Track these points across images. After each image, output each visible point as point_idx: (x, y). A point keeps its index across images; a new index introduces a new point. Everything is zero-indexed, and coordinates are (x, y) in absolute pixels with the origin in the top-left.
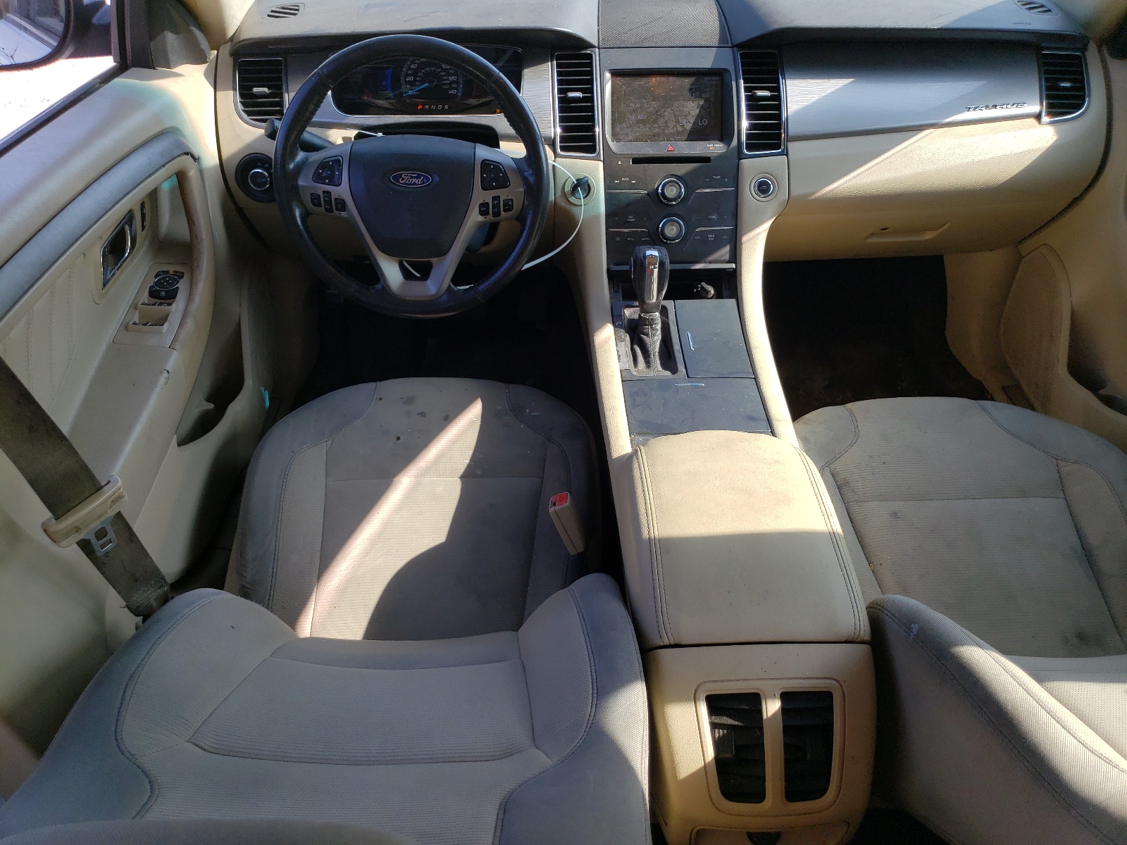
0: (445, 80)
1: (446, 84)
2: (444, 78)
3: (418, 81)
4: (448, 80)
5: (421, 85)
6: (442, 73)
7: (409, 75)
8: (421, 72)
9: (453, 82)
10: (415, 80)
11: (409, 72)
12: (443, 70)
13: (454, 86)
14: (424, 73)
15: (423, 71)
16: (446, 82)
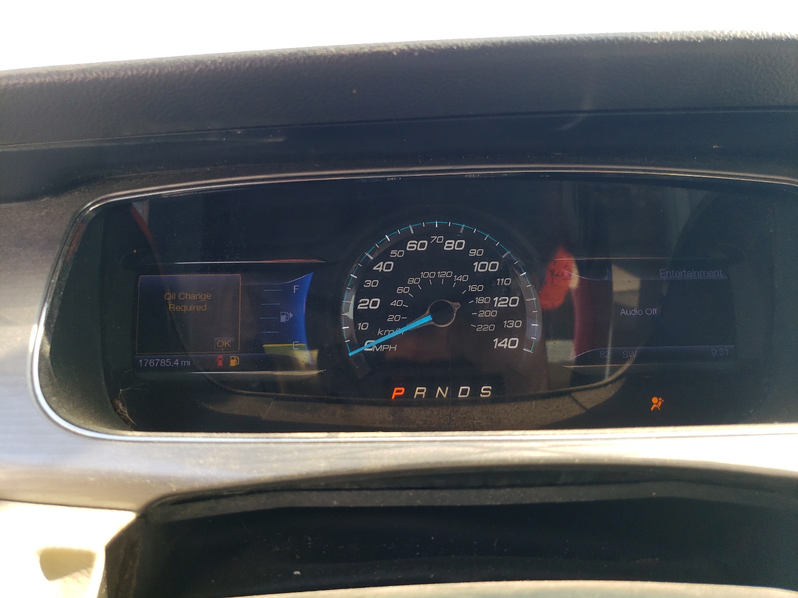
0: (483, 307)
1: (489, 321)
2: (481, 300)
3: (396, 310)
4: (491, 306)
5: (402, 324)
6: (471, 288)
7: (370, 294)
8: (404, 284)
9: (506, 313)
10: (386, 309)
11: (369, 283)
12: (476, 278)
13: (513, 324)
14: (413, 287)
15: (412, 281)
16: (483, 314)
